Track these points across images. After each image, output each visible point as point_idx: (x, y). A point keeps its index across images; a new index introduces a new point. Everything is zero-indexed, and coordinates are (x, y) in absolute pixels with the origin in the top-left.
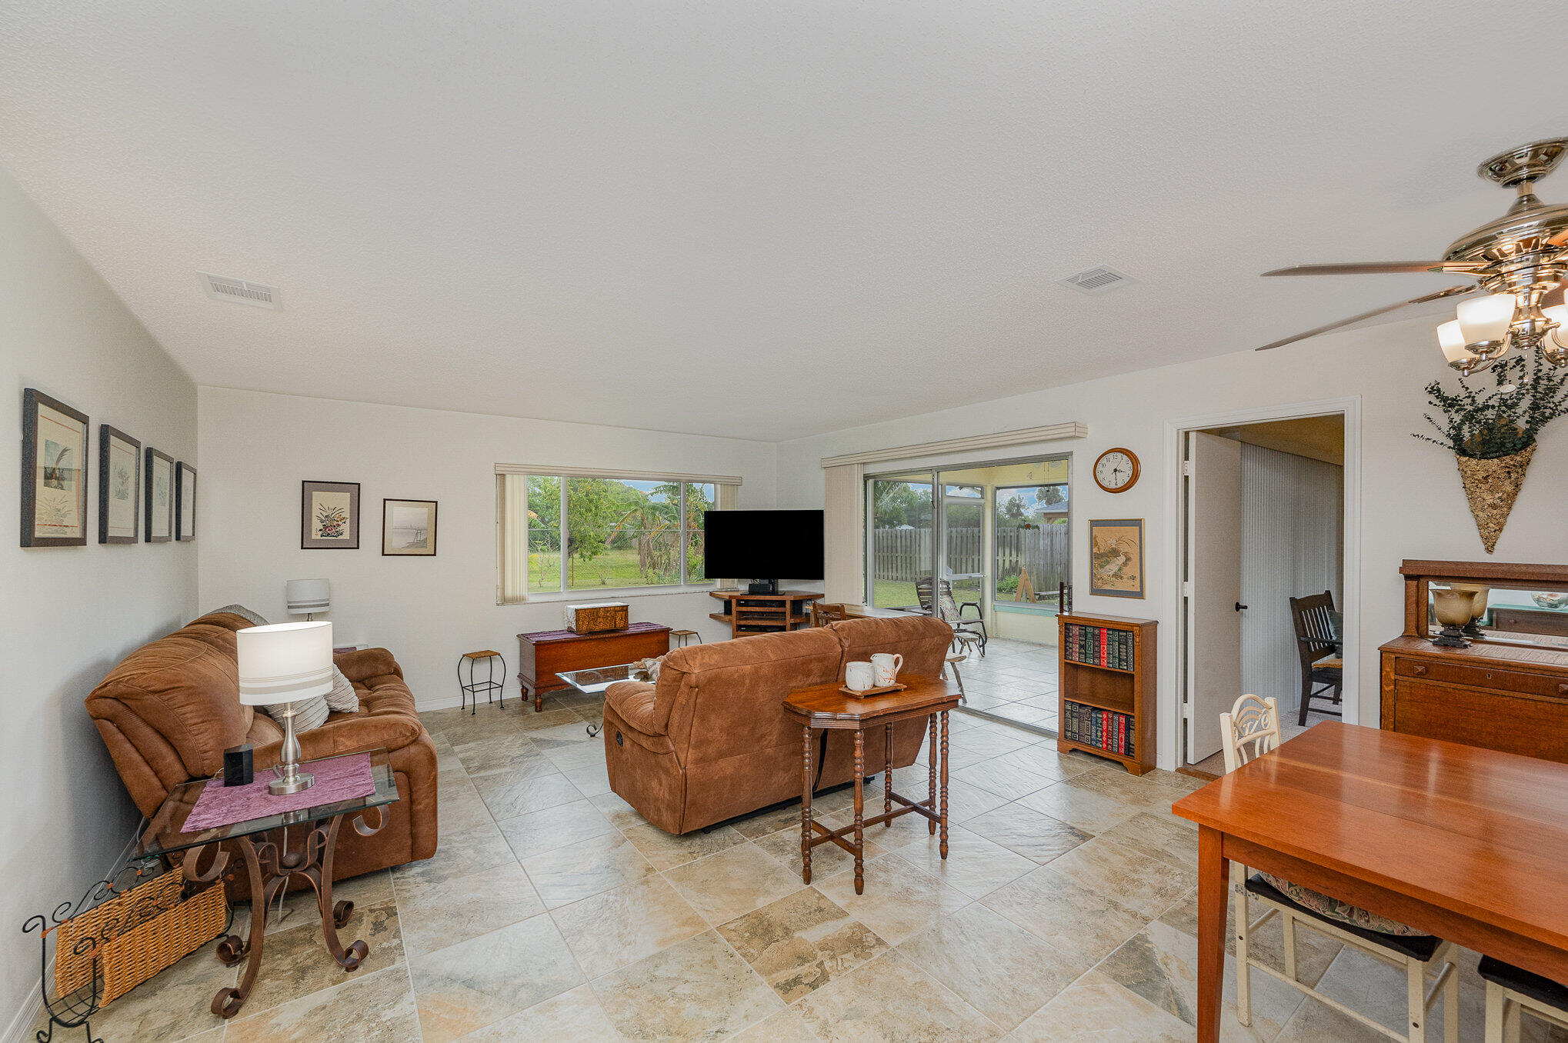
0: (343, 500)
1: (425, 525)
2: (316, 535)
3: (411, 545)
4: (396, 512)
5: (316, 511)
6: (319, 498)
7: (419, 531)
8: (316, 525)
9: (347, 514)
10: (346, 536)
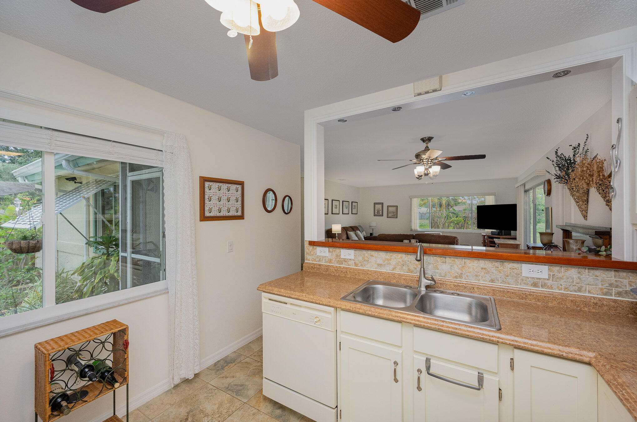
0: (380, 206)
1: (395, 211)
2: (376, 213)
3: (392, 216)
4: (390, 209)
5: (376, 209)
6: (376, 206)
7: (394, 213)
8: (376, 211)
9: (381, 209)
10: (381, 214)
